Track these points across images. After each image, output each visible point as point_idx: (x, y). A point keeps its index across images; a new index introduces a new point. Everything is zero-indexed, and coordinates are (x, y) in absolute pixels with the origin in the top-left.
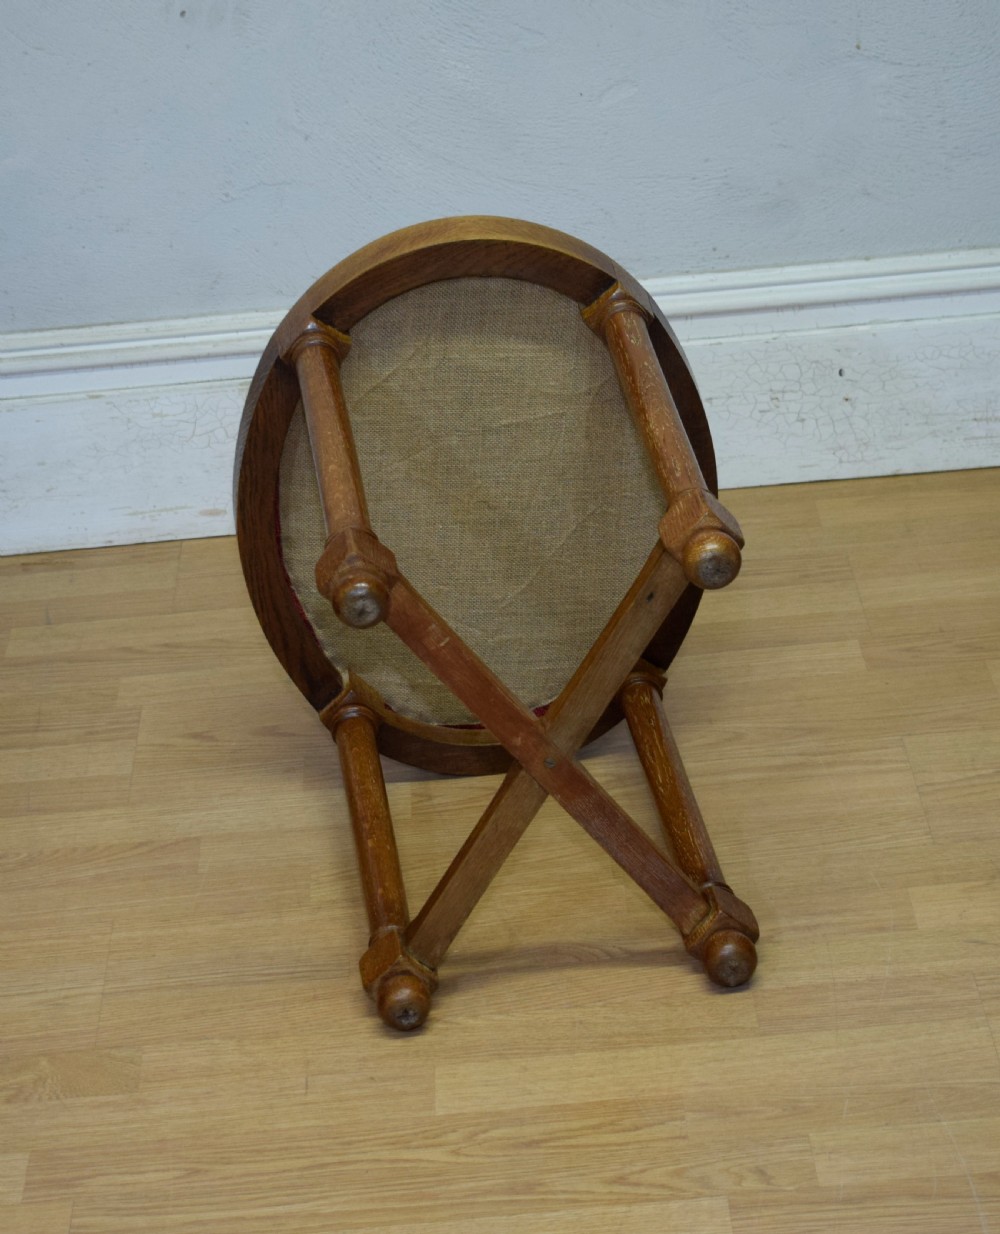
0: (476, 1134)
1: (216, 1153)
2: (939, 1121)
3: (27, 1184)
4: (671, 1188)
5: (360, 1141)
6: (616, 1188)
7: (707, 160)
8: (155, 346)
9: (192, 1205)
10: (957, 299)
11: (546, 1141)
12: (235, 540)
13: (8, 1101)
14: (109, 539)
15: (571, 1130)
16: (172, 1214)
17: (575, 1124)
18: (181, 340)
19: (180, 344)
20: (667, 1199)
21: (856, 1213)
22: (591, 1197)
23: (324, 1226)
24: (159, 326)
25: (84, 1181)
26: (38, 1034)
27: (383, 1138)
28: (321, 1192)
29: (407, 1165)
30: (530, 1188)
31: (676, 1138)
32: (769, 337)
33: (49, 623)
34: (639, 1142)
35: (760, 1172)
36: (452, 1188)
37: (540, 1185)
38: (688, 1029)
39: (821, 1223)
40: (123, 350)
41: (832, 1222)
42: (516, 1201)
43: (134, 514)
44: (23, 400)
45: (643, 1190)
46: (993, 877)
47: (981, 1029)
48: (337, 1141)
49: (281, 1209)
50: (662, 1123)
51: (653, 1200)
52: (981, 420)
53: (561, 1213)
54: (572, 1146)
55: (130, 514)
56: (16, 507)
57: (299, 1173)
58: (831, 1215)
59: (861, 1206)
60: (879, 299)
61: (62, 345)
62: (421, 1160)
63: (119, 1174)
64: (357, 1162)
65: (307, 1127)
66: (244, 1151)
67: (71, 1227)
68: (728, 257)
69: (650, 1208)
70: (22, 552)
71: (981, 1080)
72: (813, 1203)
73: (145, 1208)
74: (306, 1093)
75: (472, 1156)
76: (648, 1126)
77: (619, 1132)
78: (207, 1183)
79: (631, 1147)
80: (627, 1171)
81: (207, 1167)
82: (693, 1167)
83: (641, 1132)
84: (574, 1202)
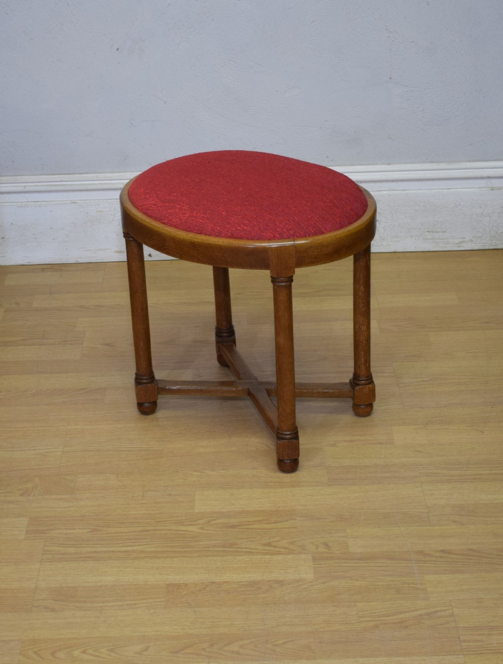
0: (211, 521)
1: (104, 523)
2: (400, 527)
3: (27, 531)
4: (289, 549)
5: (164, 521)
6: (266, 548)
7: (326, 121)
8: (99, 184)
9: (93, 544)
10: (424, 182)
11: (239, 526)
12: (126, 263)
13: (21, 495)
14: (77, 260)
15: (249, 522)
16: (85, 548)
17: (251, 519)
18: (110, 182)
19: (110, 184)
21: (364, 565)
22: (256, 551)
23: (146, 557)
24: (101, 176)
25: (51, 531)
26: (35, 467)
27: (173, 520)
28: (147, 542)
29: (182, 532)
30: (231, 545)
31: (292, 528)
33: (51, 294)
34: (277, 528)
35: (326, 544)
36: (200, 543)
39: (349, 568)
40: (87, 184)
41: (354, 568)
42: (225, 551)
43: (88, 250)
44: (45, 203)
45: (277, 549)
46: (427, 424)
47: (419, 489)
48: (154, 520)
49: (130, 548)
50: (286, 521)
51: (281, 554)
52: (431, 232)
53: (244, 557)
54: (249, 529)
55: (86, 251)
56: (40, 245)
57: (138, 533)
58: (355, 565)
59: (366, 561)
60: (392, 181)
61: (62, 181)
62: (187, 531)
63: (65, 529)
64: (161, 530)
65: (142, 514)
67: (44, 551)
68: (332, 160)
69: (279, 557)
70: (41, 263)
71: (418, 511)
72: (346, 559)
73: (74, 544)
74: (143, 499)
75: (208, 530)
76: (281, 522)
77: (269, 523)
78: (100, 535)
79: (273, 530)
80: (271, 541)
81: (100, 528)
82: (298, 541)
83: (278, 524)
84: (249, 552)
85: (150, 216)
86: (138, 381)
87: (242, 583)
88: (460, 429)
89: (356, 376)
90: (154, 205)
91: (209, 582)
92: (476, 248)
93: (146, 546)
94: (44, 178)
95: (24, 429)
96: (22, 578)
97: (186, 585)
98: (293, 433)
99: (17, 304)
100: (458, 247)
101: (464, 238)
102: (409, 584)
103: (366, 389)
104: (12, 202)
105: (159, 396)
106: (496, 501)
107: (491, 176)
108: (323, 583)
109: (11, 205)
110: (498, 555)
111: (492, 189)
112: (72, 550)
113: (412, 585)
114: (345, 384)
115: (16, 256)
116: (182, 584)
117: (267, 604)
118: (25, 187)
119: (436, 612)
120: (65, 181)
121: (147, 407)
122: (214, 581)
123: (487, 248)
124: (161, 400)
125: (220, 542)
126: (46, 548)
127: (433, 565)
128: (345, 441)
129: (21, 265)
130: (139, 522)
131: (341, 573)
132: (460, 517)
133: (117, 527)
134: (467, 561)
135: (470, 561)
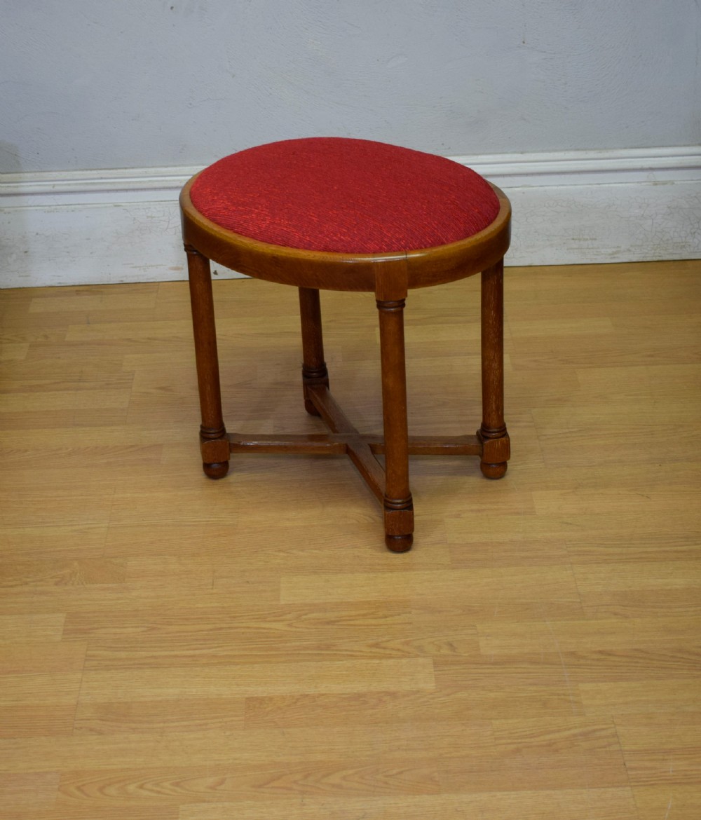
0: (301, 616)
1: (164, 619)
2: (545, 621)
3: (64, 631)
4: (403, 652)
5: (240, 616)
6: (374, 650)
7: (441, 98)
8: (150, 181)
9: (150, 647)
10: (567, 176)
11: (338, 621)
12: (188, 283)
13: (56, 584)
14: (121, 279)
15: (351, 616)
16: (140, 651)
17: (353, 613)
18: (163, 178)
19: (163, 181)
20: (400, 657)
21: (500, 671)
22: (362, 654)
23: (219, 663)
24: (152, 171)
25: (96, 631)
26: (73, 548)
27: (252, 615)
28: (218, 644)
29: (264, 631)
30: (328, 647)
31: (406, 623)
33: (89, 323)
34: (386, 625)
35: (450, 645)
36: (288, 645)
37: (334, 646)
39: (481, 675)
40: (133, 182)
41: (488, 675)
42: (321, 654)
43: (136, 267)
44: (80, 206)
45: (388, 652)
46: (576, 488)
47: (568, 572)
48: (229, 615)
49: (197, 652)
50: (399, 615)
51: (393, 657)
52: (577, 239)
53: (345, 662)
54: (351, 625)
55: (133, 267)
56: (74, 261)
57: (208, 632)
58: (487, 671)
59: (503, 666)
60: (527, 174)
61: (102, 178)
62: (271, 629)
63: (112, 627)
64: (238, 627)
65: (213, 607)
66: (179, 619)
67: (86, 656)
68: (449, 148)
69: (391, 662)
70: (77, 284)
71: (568, 600)
72: (477, 664)
73: (126, 647)
74: (212, 588)
75: (298, 628)
76: (392, 616)
77: (376, 618)
78: (159, 635)
79: (382, 627)
80: (380, 640)
81: (159, 626)
82: (415, 640)
83: (387, 619)
84: (352, 656)
85: (219, 224)
86: (204, 435)
87: (344, 696)
88: (619, 494)
89: (485, 427)
90: (224, 209)
91: (301, 695)
92: (634, 260)
93: (217, 649)
94: (78, 174)
95: (58, 499)
96: (60, 692)
97: (271, 699)
98: (405, 501)
99: (46, 337)
100: (611, 258)
101: (618, 247)
102: (558, 695)
103: (498, 443)
104: (38, 206)
105: (231, 454)
107: (653, 167)
108: (448, 695)
109: (36, 210)
110: (673, 657)
111: (656, 184)
112: (123, 655)
113: (562, 697)
114: (471, 437)
115: (43, 275)
116: (266, 697)
117: (376, 723)
118: (54, 186)
119: (594, 731)
120: (105, 178)
121: (215, 469)
122: (307, 693)
123: (648, 259)
124: (234, 459)
125: (314, 643)
126: (89, 652)
127: (589, 670)
128: (472, 511)
129: (50, 287)
130: (209, 618)
131: (470, 682)
132: (623, 608)
133: (181, 625)
134: (633, 664)
135: (637, 665)
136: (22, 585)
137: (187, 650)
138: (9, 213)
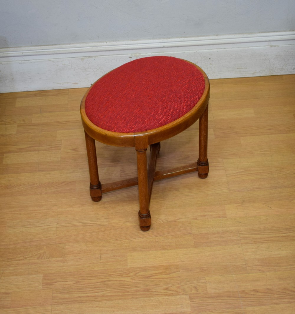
0: (136, 274)
1: (82, 276)
2: (232, 275)
3: (43, 284)
4: (177, 292)
5: (112, 275)
6: (166, 291)
9: (78, 292)
11: (151, 276)
13: (38, 258)
14: (53, 88)
15: (156, 274)
16: (73, 294)
17: (157, 272)
20: (176, 295)
21: (216, 301)
22: (161, 294)
23: (105, 299)
25: (55, 283)
26: (43, 239)
27: (117, 274)
28: (105, 289)
29: (122, 282)
30: (148, 290)
31: (178, 277)
32: (195, 51)
33: (41, 113)
34: (170, 278)
35: (196, 288)
36: (132, 289)
37: (150, 289)
38: (180, 245)
39: (208, 304)
41: (211, 304)
42: (145, 294)
44: (34, 60)
45: (171, 292)
47: (241, 248)
48: (108, 274)
49: (96, 294)
50: (175, 273)
51: (173, 295)
53: (155, 298)
54: (157, 278)
55: (58, 83)
57: (100, 284)
58: (210, 301)
59: (216, 299)
62: (125, 281)
63: (62, 282)
64: (112, 281)
65: (101, 270)
66: (88, 276)
67: (53, 297)
69: (173, 298)
71: (241, 263)
72: (207, 298)
73: (68, 292)
74: (100, 260)
75: (136, 280)
76: (172, 273)
77: (166, 274)
78: (81, 285)
79: (169, 279)
80: (168, 286)
81: (80, 280)
82: (182, 286)
83: (171, 275)
84: (157, 294)
88: (259, 206)
92: (262, 75)
93: (105, 292)
95: (35, 212)
100: (253, 75)
101: (255, 71)
102: (239, 313)
104: (16, 61)
106: (279, 256)
109: (16, 63)
110: (282, 292)
112: (67, 296)
115: (20, 87)
118: (23, 53)
125: (142, 288)
127: (250, 300)
128: (201, 216)
129: (23, 92)
130: (100, 276)
131: (204, 307)
132: (262, 267)
133: (89, 280)
134: (267, 297)
135: (269, 297)
136: (24, 259)
137: (93, 293)
138: (4, 64)
